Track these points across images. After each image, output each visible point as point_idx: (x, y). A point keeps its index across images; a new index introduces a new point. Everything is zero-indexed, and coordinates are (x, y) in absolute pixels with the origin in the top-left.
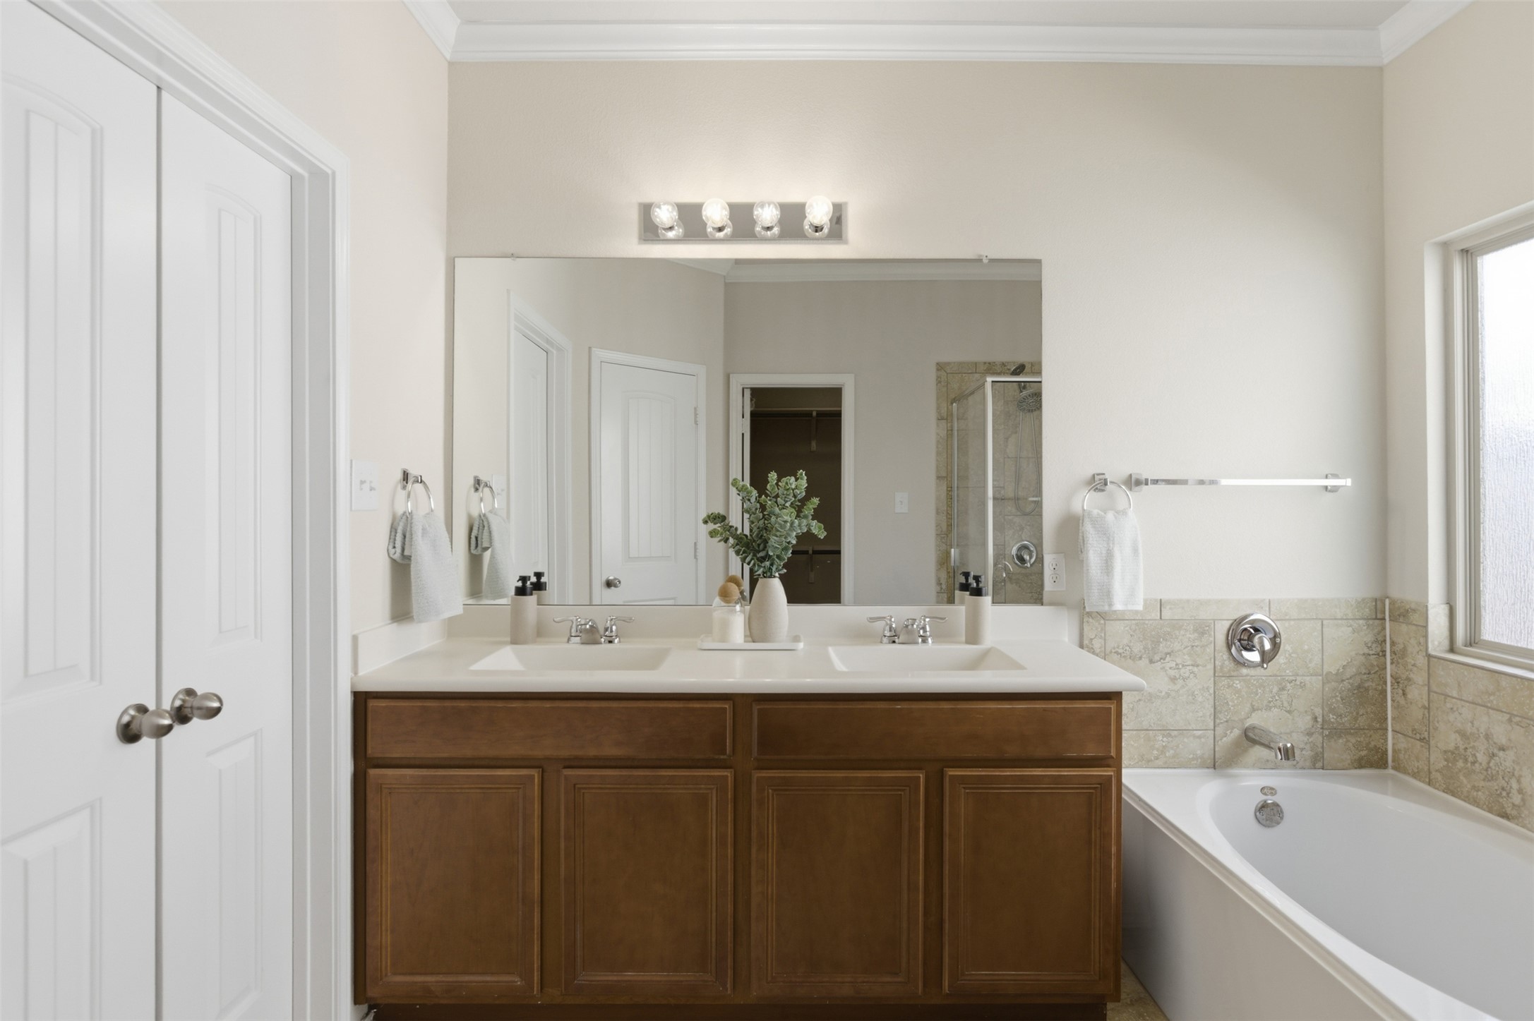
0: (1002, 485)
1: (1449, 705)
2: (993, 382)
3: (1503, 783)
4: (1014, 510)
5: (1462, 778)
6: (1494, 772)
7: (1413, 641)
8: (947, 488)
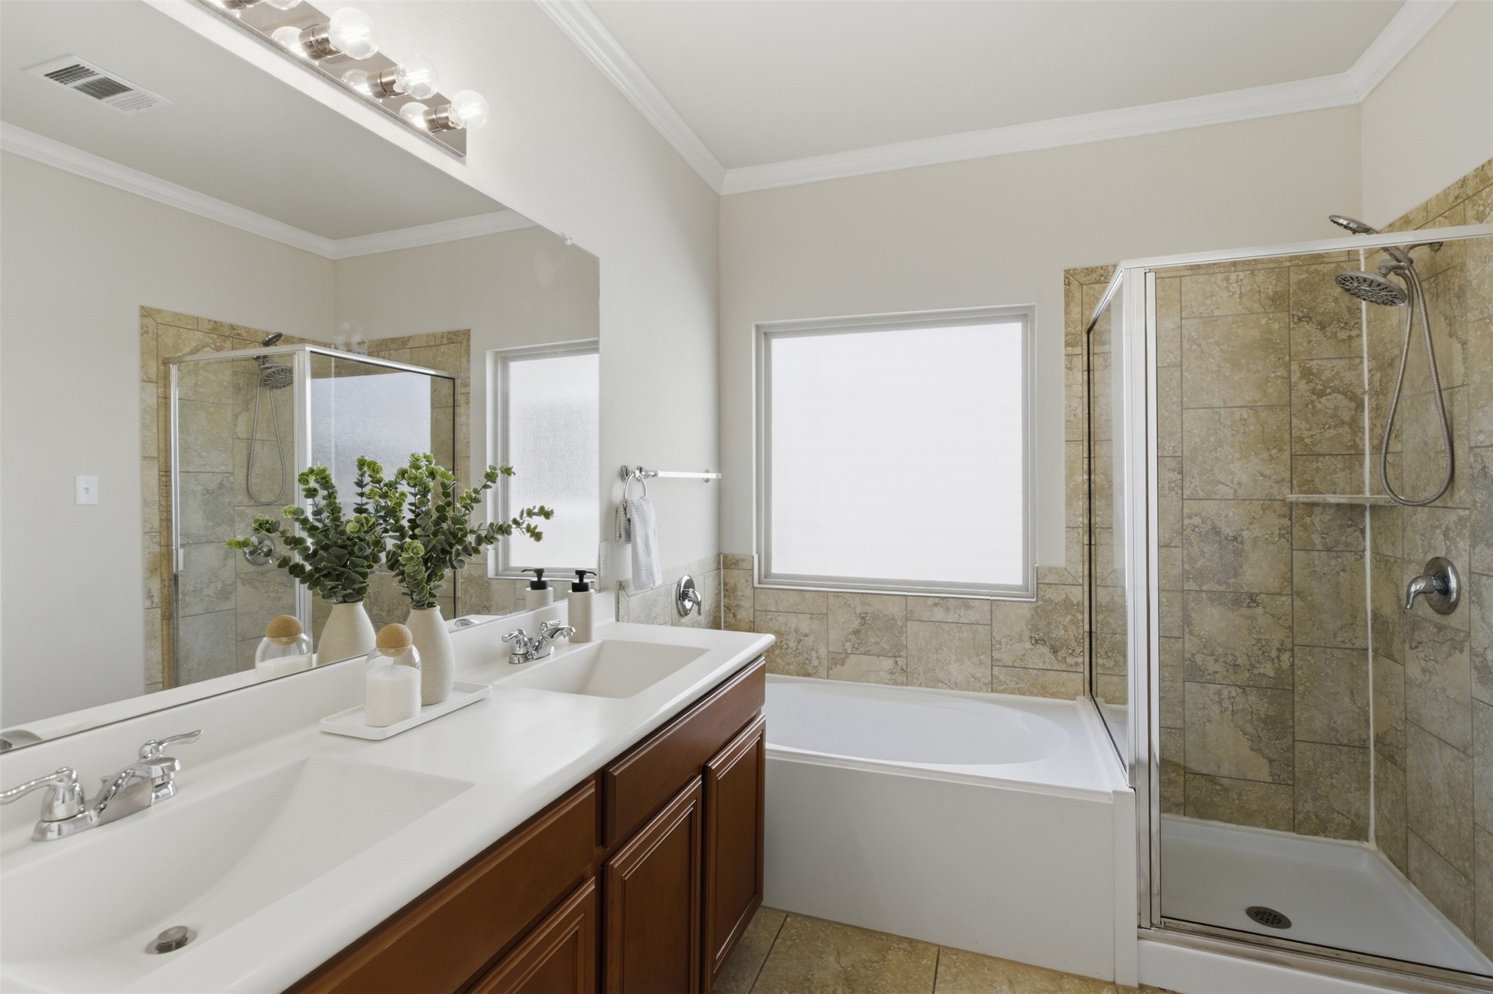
0: (231, 471)
1: (769, 617)
2: (311, 352)
3: (806, 656)
4: (246, 500)
5: (778, 660)
6: (801, 651)
7: (743, 580)
8: (159, 471)
